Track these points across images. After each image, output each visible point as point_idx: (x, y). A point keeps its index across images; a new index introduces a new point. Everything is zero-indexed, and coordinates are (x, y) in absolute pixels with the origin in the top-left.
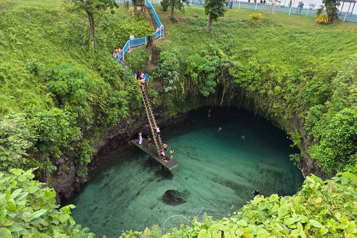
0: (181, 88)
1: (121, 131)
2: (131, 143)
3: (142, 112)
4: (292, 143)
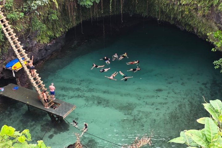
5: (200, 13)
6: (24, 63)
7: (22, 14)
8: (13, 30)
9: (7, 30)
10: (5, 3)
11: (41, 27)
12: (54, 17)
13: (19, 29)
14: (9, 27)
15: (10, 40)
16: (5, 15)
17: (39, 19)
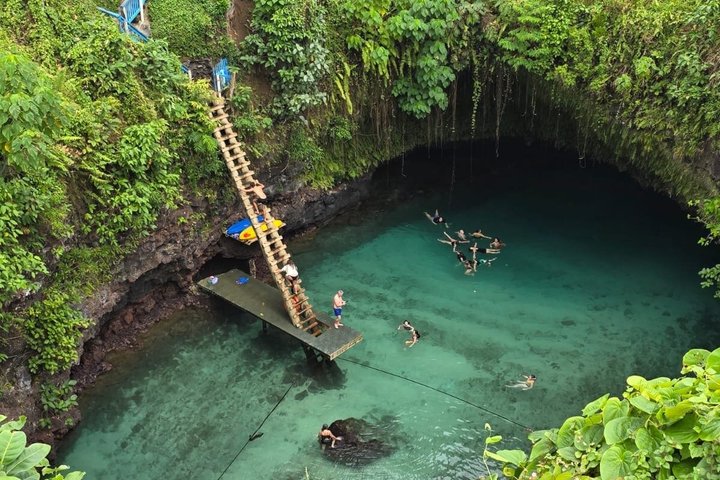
0: (338, 97)
1: (164, 253)
2: (200, 289)
3: (222, 186)
4: (706, 233)
5: (678, 151)
7: (268, 121)
8: (244, 154)
9: (232, 152)
10: (234, 95)
11: (312, 153)
12: (343, 133)
13: (258, 154)
14: (237, 146)
15: (235, 174)
16: (231, 120)
17: (310, 135)
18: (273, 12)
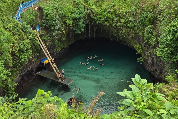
0: (62, 31)
1: (29, 68)
2: (37, 75)
3: (40, 52)
4: (137, 52)
5: (130, 36)
6: (50, 60)
7: (49, 38)
8: (44, 45)
9: (42, 45)
10: (41, 33)
11: (58, 43)
12: (64, 39)
13: (47, 44)
14: (43, 43)
15: (43, 49)
16: (41, 38)
17: (57, 40)
18: (48, 15)
